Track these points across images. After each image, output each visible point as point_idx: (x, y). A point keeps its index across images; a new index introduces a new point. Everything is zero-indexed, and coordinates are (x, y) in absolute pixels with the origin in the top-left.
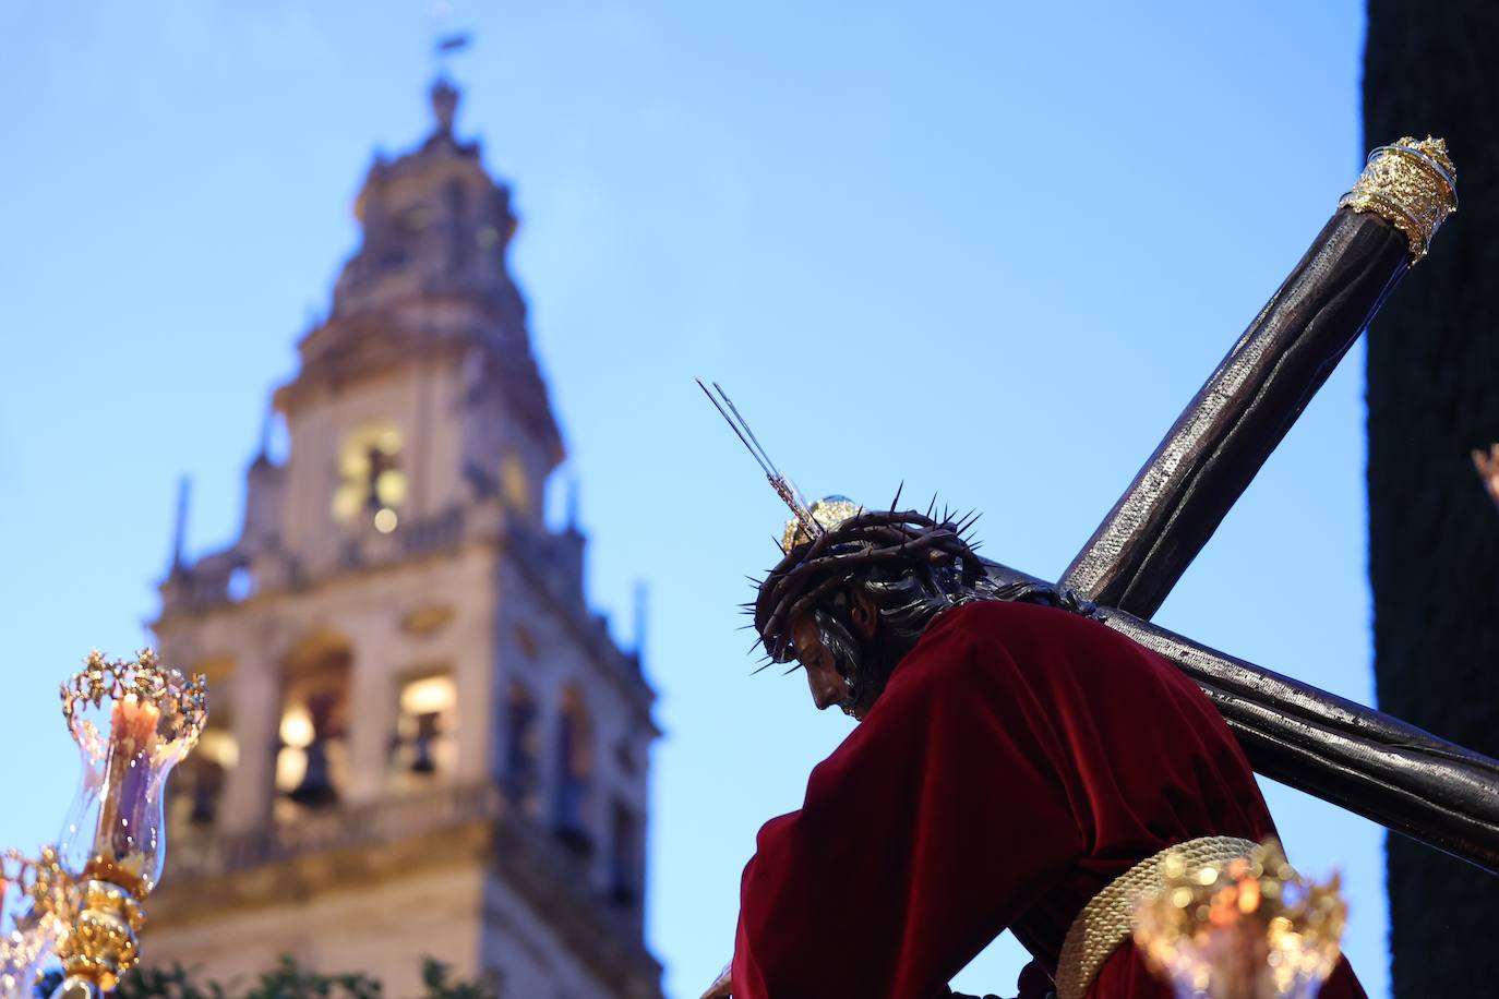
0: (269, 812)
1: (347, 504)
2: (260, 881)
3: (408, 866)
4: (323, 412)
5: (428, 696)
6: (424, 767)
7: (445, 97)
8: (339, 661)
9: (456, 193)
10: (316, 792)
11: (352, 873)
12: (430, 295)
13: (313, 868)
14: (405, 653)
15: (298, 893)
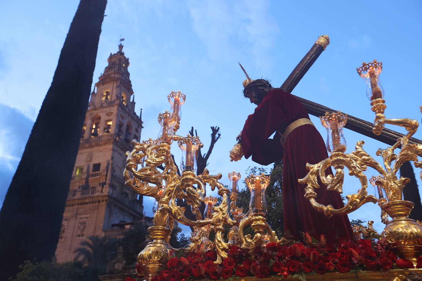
0: (90, 137)
1: (104, 98)
2: (87, 145)
3: (104, 144)
4: (101, 87)
5: (110, 123)
6: (108, 132)
7: (121, 47)
8: (100, 118)
9: (120, 60)
10: (95, 134)
11: (98, 145)
12: (115, 73)
13: (93, 144)
14: (107, 118)
15: (92, 147)
